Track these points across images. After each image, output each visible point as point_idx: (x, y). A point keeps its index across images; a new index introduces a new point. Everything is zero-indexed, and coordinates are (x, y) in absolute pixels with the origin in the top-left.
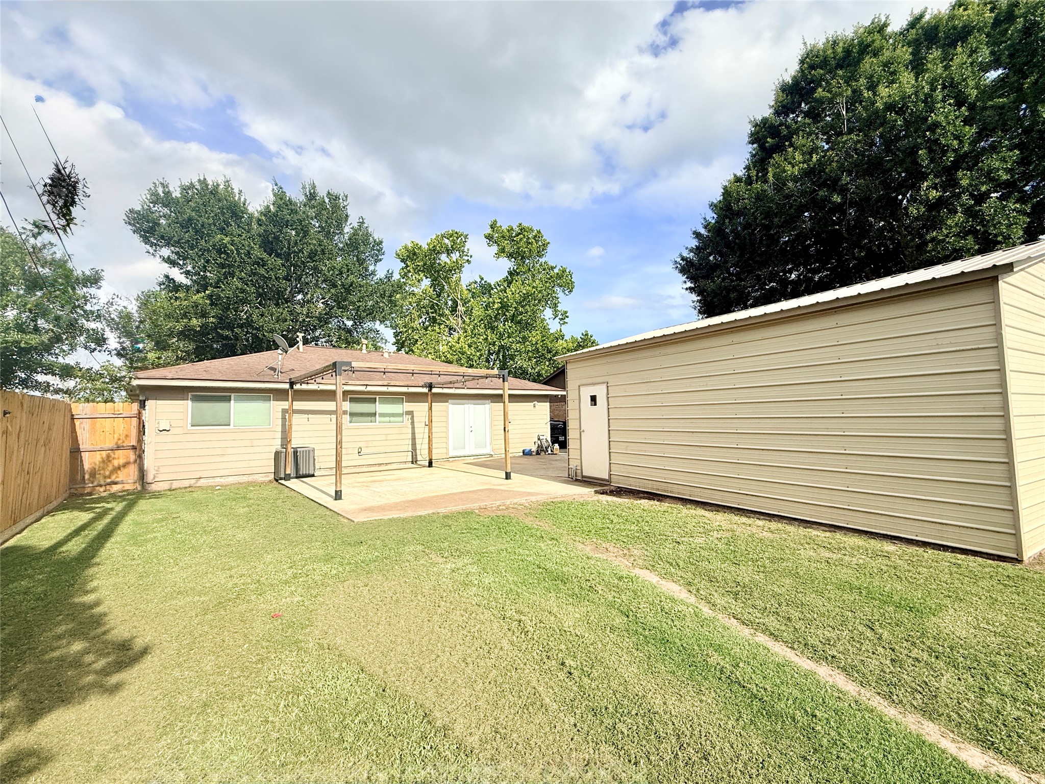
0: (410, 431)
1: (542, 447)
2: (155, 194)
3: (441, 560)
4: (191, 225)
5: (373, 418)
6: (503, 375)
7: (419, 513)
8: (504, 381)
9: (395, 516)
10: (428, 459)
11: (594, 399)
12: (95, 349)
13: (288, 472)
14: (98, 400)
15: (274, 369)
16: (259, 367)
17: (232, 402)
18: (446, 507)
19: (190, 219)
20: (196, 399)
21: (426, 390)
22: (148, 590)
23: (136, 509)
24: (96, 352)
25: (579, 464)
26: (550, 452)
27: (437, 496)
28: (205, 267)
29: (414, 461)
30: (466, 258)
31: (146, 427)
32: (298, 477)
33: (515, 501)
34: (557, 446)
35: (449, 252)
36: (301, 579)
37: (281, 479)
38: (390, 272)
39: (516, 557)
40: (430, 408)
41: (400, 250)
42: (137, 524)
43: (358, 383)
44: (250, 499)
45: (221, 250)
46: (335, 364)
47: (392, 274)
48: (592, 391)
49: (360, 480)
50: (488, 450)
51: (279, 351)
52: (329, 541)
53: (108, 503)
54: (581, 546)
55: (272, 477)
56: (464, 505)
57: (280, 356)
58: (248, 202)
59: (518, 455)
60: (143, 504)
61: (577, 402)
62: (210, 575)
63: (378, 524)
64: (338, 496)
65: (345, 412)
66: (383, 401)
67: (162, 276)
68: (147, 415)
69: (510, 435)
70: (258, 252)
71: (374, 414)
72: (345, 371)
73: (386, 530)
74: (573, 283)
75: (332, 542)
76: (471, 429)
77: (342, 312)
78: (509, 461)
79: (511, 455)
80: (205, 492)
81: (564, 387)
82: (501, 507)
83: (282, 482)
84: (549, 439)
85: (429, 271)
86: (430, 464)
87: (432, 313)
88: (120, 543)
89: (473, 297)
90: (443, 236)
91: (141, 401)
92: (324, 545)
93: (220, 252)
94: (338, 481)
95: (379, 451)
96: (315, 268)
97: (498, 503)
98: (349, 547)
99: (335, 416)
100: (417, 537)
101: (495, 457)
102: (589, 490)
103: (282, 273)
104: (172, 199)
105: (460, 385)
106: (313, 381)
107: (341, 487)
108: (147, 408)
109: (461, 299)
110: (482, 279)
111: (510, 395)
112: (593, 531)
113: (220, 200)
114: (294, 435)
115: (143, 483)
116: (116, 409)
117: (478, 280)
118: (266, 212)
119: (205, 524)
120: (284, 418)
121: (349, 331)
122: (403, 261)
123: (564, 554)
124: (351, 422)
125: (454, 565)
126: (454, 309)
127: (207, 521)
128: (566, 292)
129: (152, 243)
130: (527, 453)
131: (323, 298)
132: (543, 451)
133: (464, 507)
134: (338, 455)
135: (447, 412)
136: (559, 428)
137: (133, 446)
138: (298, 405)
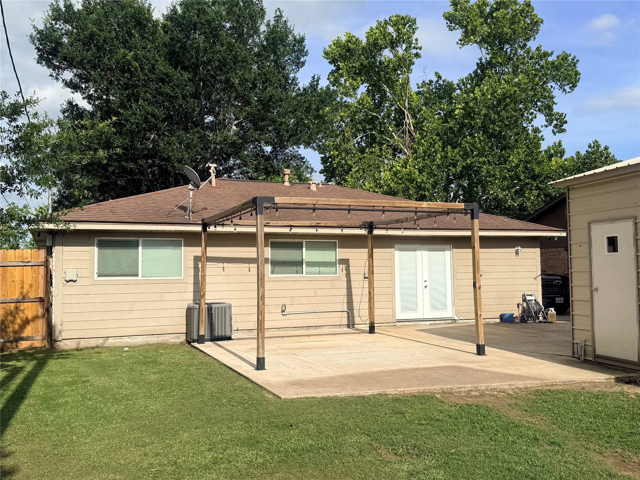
0: (345, 285)
1: (529, 312)
2: (56, 10)
3: (394, 458)
4: (93, 41)
5: (299, 268)
6: (472, 210)
7: (362, 393)
8: (472, 218)
9: (332, 394)
10: (368, 322)
11: (613, 243)
12: (5, 189)
13: (202, 333)
14: (5, 246)
15: (184, 208)
16: (168, 207)
17: (140, 248)
18: (395, 387)
19: (92, 36)
20: (102, 245)
21: (363, 232)
22: (63, 461)
23: (46, 369)
24: (7, 192)
25: (590, 338)
26: (541, 318)
27: (383, 372)
28: (107, 89)
29: (351, 324)
30: (414, 51)
31: (53, 277)
32: (214, 339)
33: (494, 385)
34: (552, 311)
35: (393, 44)
36: (222, 466)
37: (194, 341)
38: (316, 77)
39: (500, 464)
40: (371, 256)
41: (330, 46)
42: (48, 386)
43: (281, 223)
44: (161, 364)
45: (125, 68)
46: (254, 200)
47: (317, 81)
48: (611, 230)
49: (284, 346)
50: (449, 313)
51: (190, 186)
52: (252, 421)
53: (19, 360)
54: (598, 458)
55: (183, 338)
56: (420, 385)
57: (191, 193)
58: (152, 7)
59: (493, 321)
60: (53, 365)
61: (586, 247)
62: (123, 451)
63: (310, 403)
64: (260, 364)
65: (266, 261)
66: (311, 247)
67: (65, 103)
68: (54, 263)
69: (484, 293)
70: (163, 67)
71: (300, 263)
72: (267, 208)
73: (321, 411)
74: (577, 74)
75: (257, 422)
76: (425, 284)
77: (260, 134)
78: (481, 330)
79: (484, 321)
80: (113, 353)
81: (563, 225)
82: (473, 393)
83: (196, 345)
84: (540, 301)
85: (367, 73)
86: (372, 330)
87: (371, 130)
88: (34, 406)
89: (426, 104)
90: (386, 23)
91: (48, 247)
92: (247, 425)
93: (123, 71)
94: (260, 347)
95: (309, 310)
96: (227, 81)
97: (469, 387)
98: (276, 431)
99: (256, 265)
100: (361, 424)
101: (460, 323)
102: (608, 376)
103: (190, 89)
104: (74, 13)
105: (411, 224)
106: (229, 222)
107: (263, 353)
108: (54, 254)
109: (409, 109)
110: (440, 77)
111: (481, 238)
112: (617, 437)
113: (123, 8)
114: (208, 288)
115: (51, 340)
116: (25, 257)
117: (435, 79)
118: (172, 17)
119: (115, 390)
120: (196, 268)
121: (267, 159)
122: (333, 61)
123: (572, 467)
124: (272, 273)
125: (411, 467)
126: (399, 123)
127: (117, 387)
128: (567, 88)
129: (55, 66)
130: (506, 319)
131: (237, 119)
132: (531, 317)
133: (421, 389)
134: (260, 313)
135: (392, 260)
136: (555, 286)
137: (41, 298)
138: (213, 252)
